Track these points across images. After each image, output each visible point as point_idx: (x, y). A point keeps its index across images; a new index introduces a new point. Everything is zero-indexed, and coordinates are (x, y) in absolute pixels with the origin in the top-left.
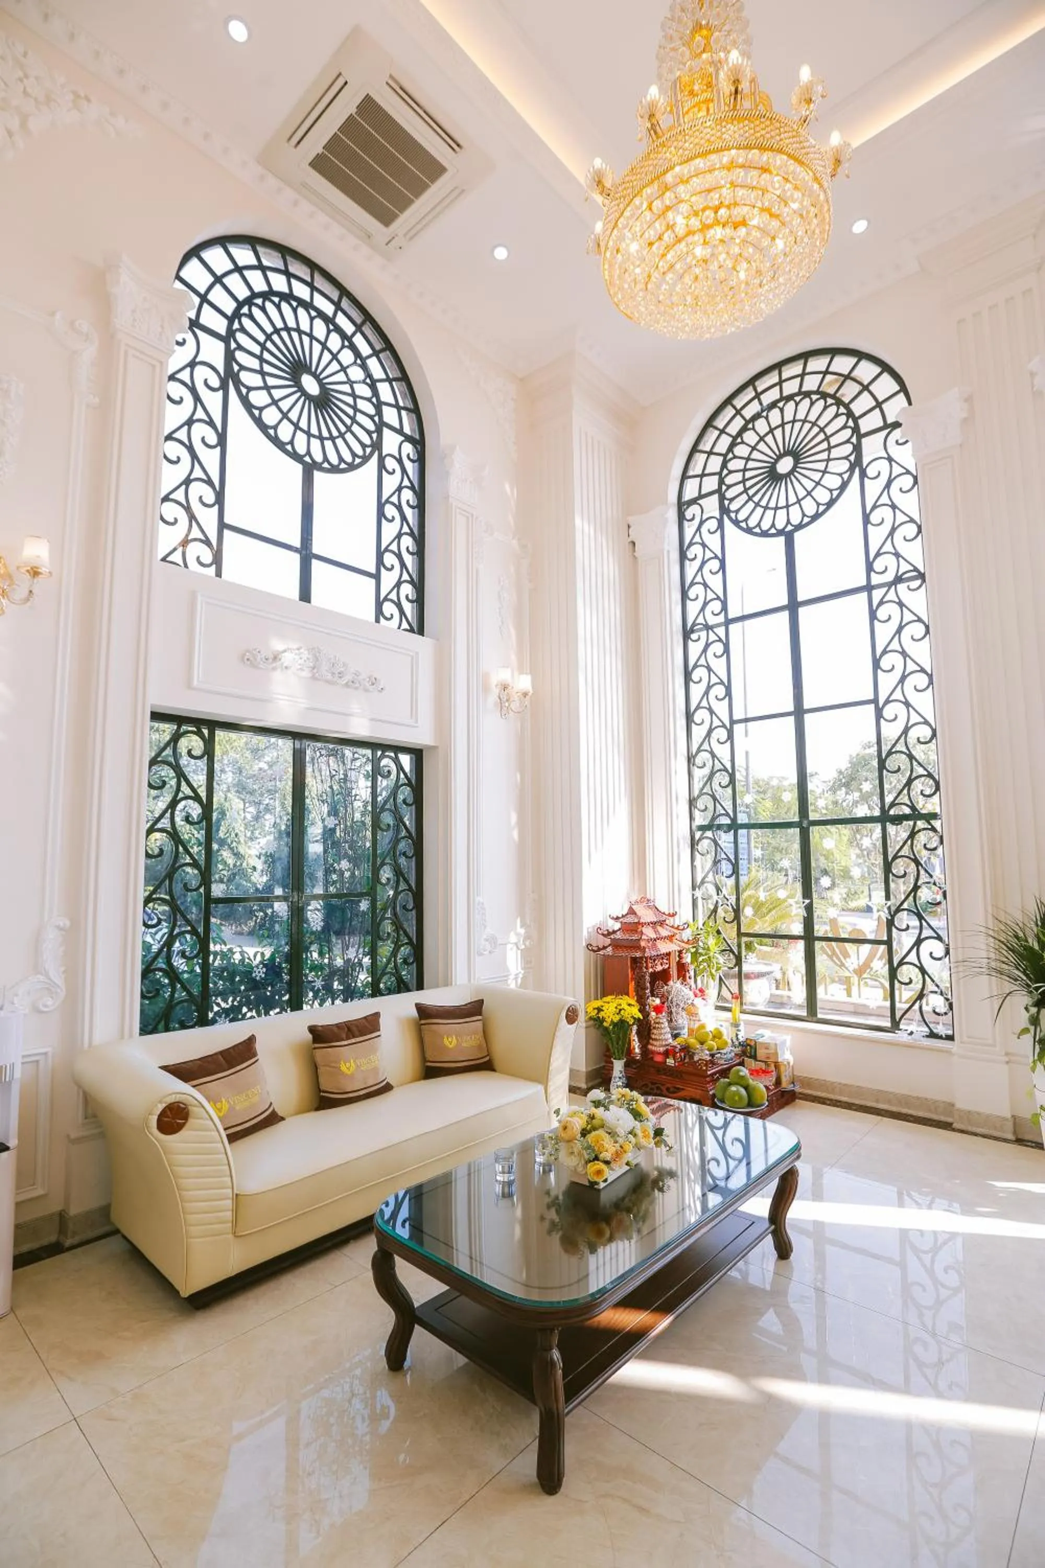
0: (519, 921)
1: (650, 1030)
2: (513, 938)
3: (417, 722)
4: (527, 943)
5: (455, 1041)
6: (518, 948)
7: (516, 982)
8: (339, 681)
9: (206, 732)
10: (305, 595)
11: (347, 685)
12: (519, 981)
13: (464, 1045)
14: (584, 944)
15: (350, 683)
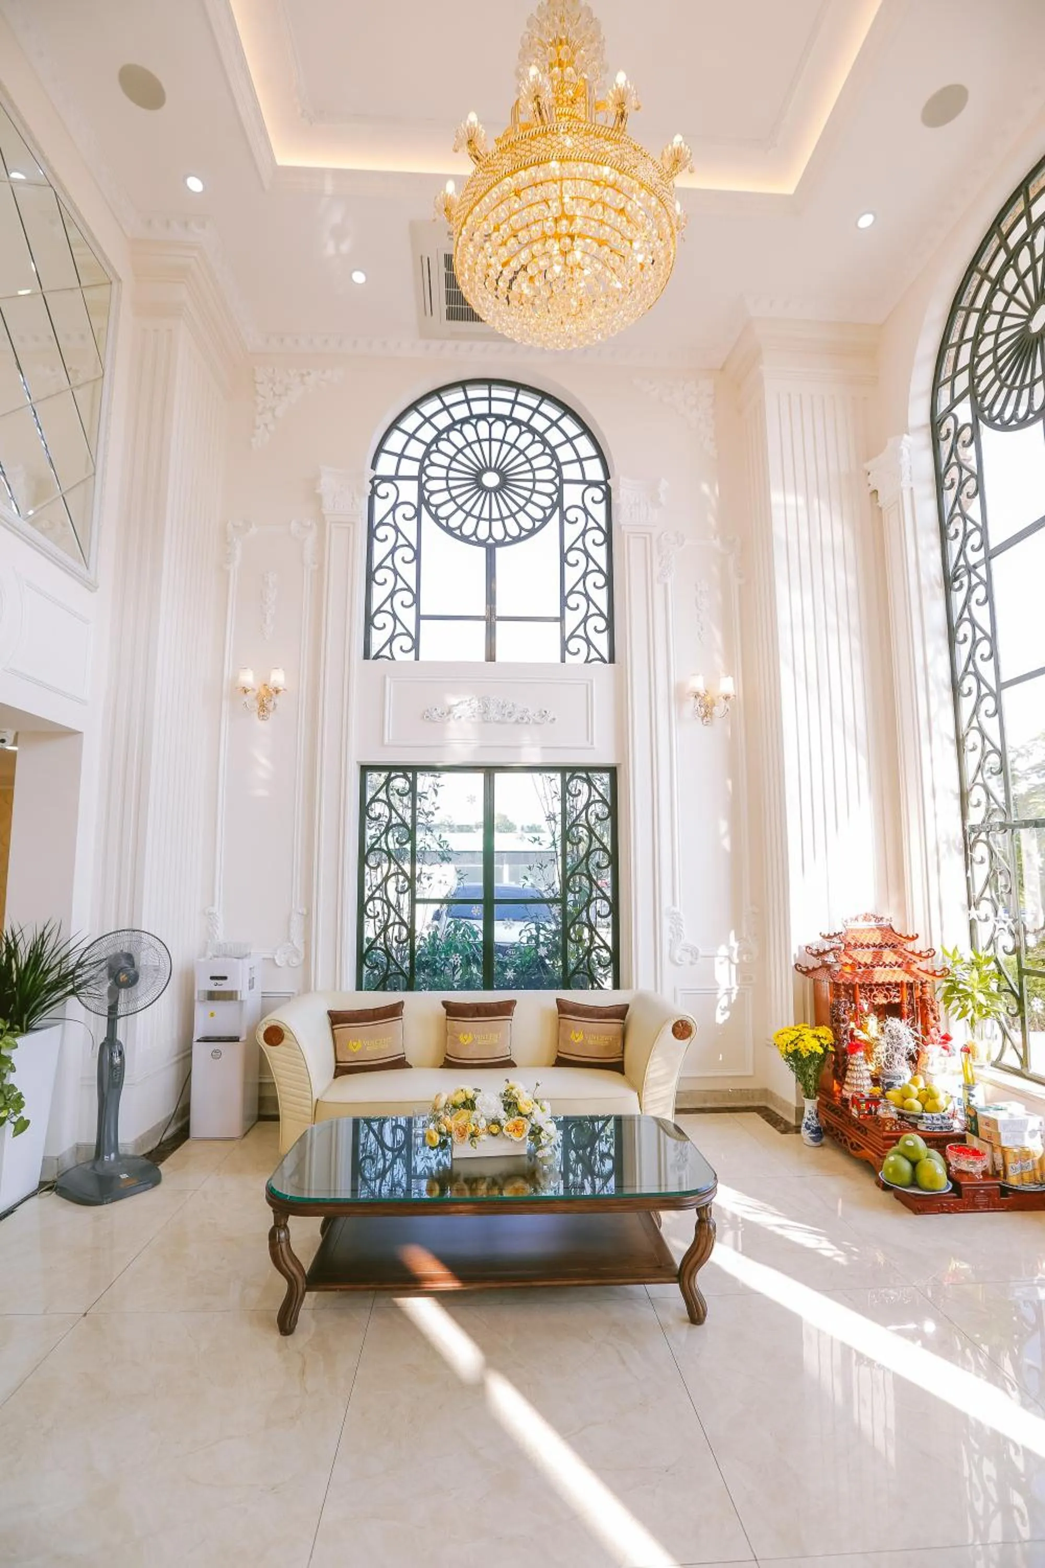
0: (732, 935)
1: (845, 1070)
2: (723, 951)
3: (592, 743)
4: (744, 958)
5: (582, 1037)
6: (731, 962)
7: (730, 999)
8: (508, 720)
9: (410, 775)
10: (491, 656)
11: (517, 722)
12: (734, 997)
13: (591, 1042)
14: (793, 964)
15: (520, 721)
